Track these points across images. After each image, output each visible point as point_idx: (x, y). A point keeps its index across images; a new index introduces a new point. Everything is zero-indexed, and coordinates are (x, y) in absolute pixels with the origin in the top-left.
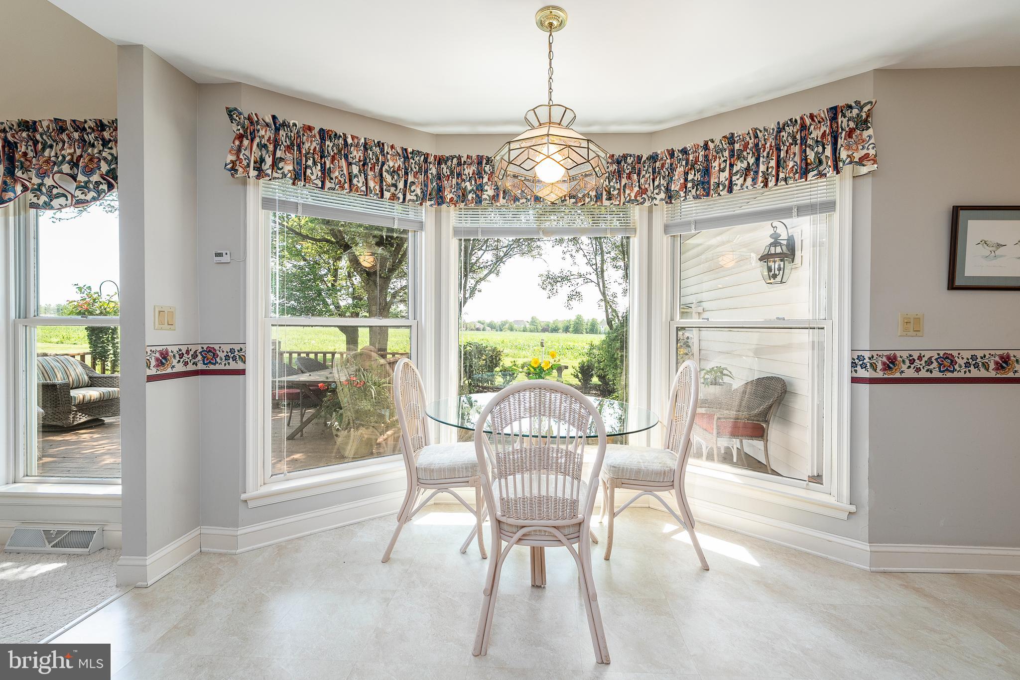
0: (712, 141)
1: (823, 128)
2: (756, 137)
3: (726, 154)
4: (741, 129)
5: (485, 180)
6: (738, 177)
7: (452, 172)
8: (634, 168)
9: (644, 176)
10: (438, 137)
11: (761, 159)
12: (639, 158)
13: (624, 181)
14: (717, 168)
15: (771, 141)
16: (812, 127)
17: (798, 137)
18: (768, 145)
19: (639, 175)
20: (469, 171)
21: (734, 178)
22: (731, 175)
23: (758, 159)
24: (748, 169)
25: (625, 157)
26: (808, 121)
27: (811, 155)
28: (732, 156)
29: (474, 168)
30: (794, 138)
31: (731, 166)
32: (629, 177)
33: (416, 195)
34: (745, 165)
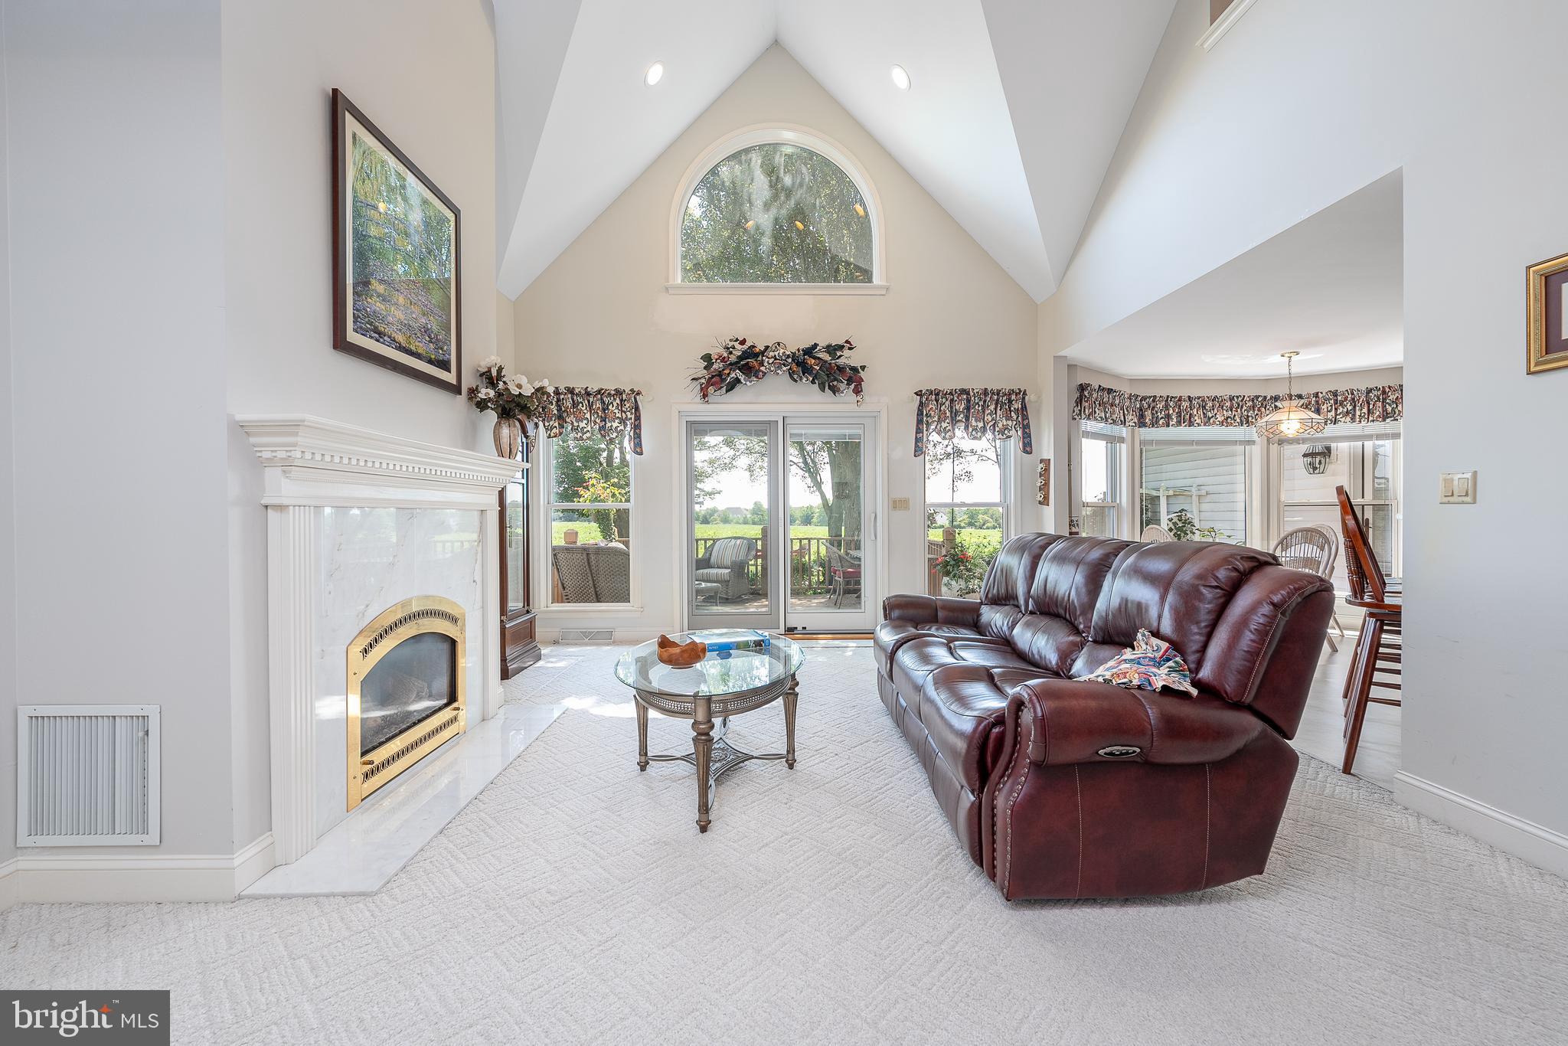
0: (1322, 393)
1: (1397, 395)
2: (1353, 394)
3: (1332, 402)
4: (1342, 386)
5: (1171, 412)
6: (1341, 416)
7: (1149, 406)
8: (1262, 404)
9: (1268, 409)
10: (1133, 381)
11: (1357, 408)
12: (1265, 397)
13: (1256, 412)
14: (1326, 410)
15: (1363, 398)
16: (1390, 394)
17: (1381, 398)
18: (1361, 400)
19: (1265, 408)
20: (1160, 405)
21: (1338, 417)
22: (1336, 415)
23: (1355, 407)
24: (1348, 413)
25: (1257, 397)
26: (1387, 390)
27: (1389, 409)
28: (1336, 403)
29: (1163, 403)
30: (1379, 399)
31: (1336, 409)
32: (1259, 410)
33: (1135, 423)
34: (1345, 410)
